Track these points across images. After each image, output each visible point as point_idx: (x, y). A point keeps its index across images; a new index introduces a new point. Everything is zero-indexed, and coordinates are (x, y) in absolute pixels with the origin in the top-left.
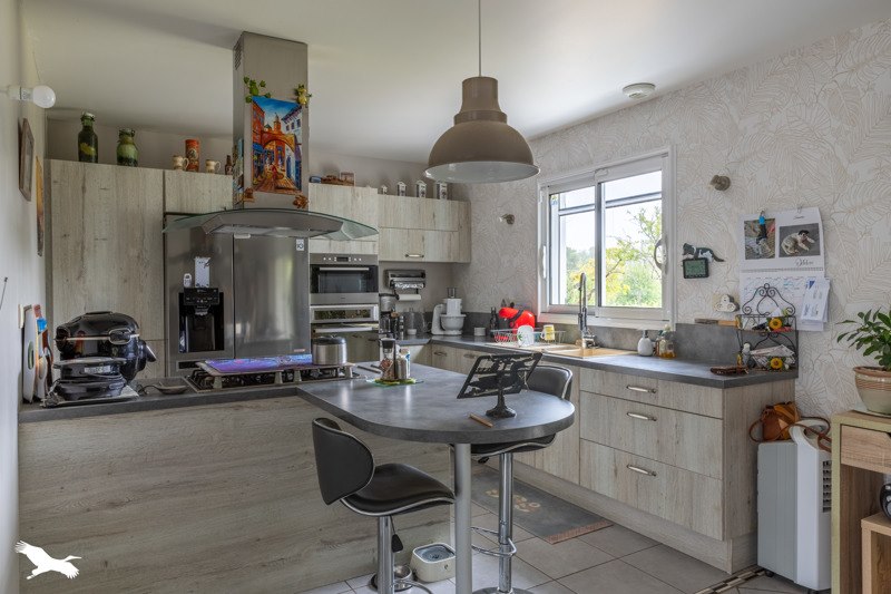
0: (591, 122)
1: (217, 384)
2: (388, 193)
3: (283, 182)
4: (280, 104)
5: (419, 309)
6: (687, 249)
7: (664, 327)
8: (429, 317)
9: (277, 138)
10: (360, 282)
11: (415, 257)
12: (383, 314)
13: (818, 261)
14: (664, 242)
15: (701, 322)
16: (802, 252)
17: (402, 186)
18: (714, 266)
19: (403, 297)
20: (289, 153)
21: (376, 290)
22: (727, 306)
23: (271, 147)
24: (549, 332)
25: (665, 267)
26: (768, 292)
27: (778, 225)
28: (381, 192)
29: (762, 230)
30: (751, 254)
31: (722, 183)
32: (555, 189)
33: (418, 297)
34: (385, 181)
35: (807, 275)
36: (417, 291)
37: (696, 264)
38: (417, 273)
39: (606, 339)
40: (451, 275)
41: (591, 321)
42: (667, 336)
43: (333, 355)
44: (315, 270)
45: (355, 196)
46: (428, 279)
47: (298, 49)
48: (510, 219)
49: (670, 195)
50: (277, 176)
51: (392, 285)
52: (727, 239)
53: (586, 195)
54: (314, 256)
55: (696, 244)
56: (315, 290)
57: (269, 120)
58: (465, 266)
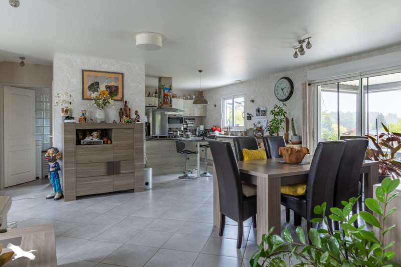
0: (232, 85)
1: (158, 137)
2: (186, 99)
3: (168, 103)
4: (167, 89)
5: (193, 128)
6: (248, 114)
7: (243, 130)
8: (196, 130)
9: (167, 95)
10: (179, 121)
11: (192, 115)
12: (184, 129)
13: (265, 117)
14: (244, 112)
15: (250, 129)
16: (264, 115)
17: (189, 97)
18: (252, 117)
19: (189, 125)
20: (169, 97)
21: (182, 123)
22: (253, 126)
23: (166, 97)
24: (223, 133)
25: (244, 118)
26: (259, 123)
27: (261, 110)
28: (184, 99)
29: (258, 110)
30: (257, 115)
31: (253, 101)
32: (225, 99)
33: (193, 125)
34: (184, 96)
35: (264, 119)
36: (192, 124)
37: (249, 117)
38: (192, 119)
39: (234, 134)
40: (201, 119)
41: (231, 130)
42: (244, 132)
43: (177, 134)
44: (169, 118)
45: (178, 101)
46: (195, 120)
47: (171, 78)
48: (215, 106)
49: (245, 102)
50: (167, 102)
51: (186, 122)
52: (254, 113)
53: (230, 101)
54: (169, 115)
55: (249, 113)
56: (169, 123)
57: (166, 92)
58: (205, 117)
